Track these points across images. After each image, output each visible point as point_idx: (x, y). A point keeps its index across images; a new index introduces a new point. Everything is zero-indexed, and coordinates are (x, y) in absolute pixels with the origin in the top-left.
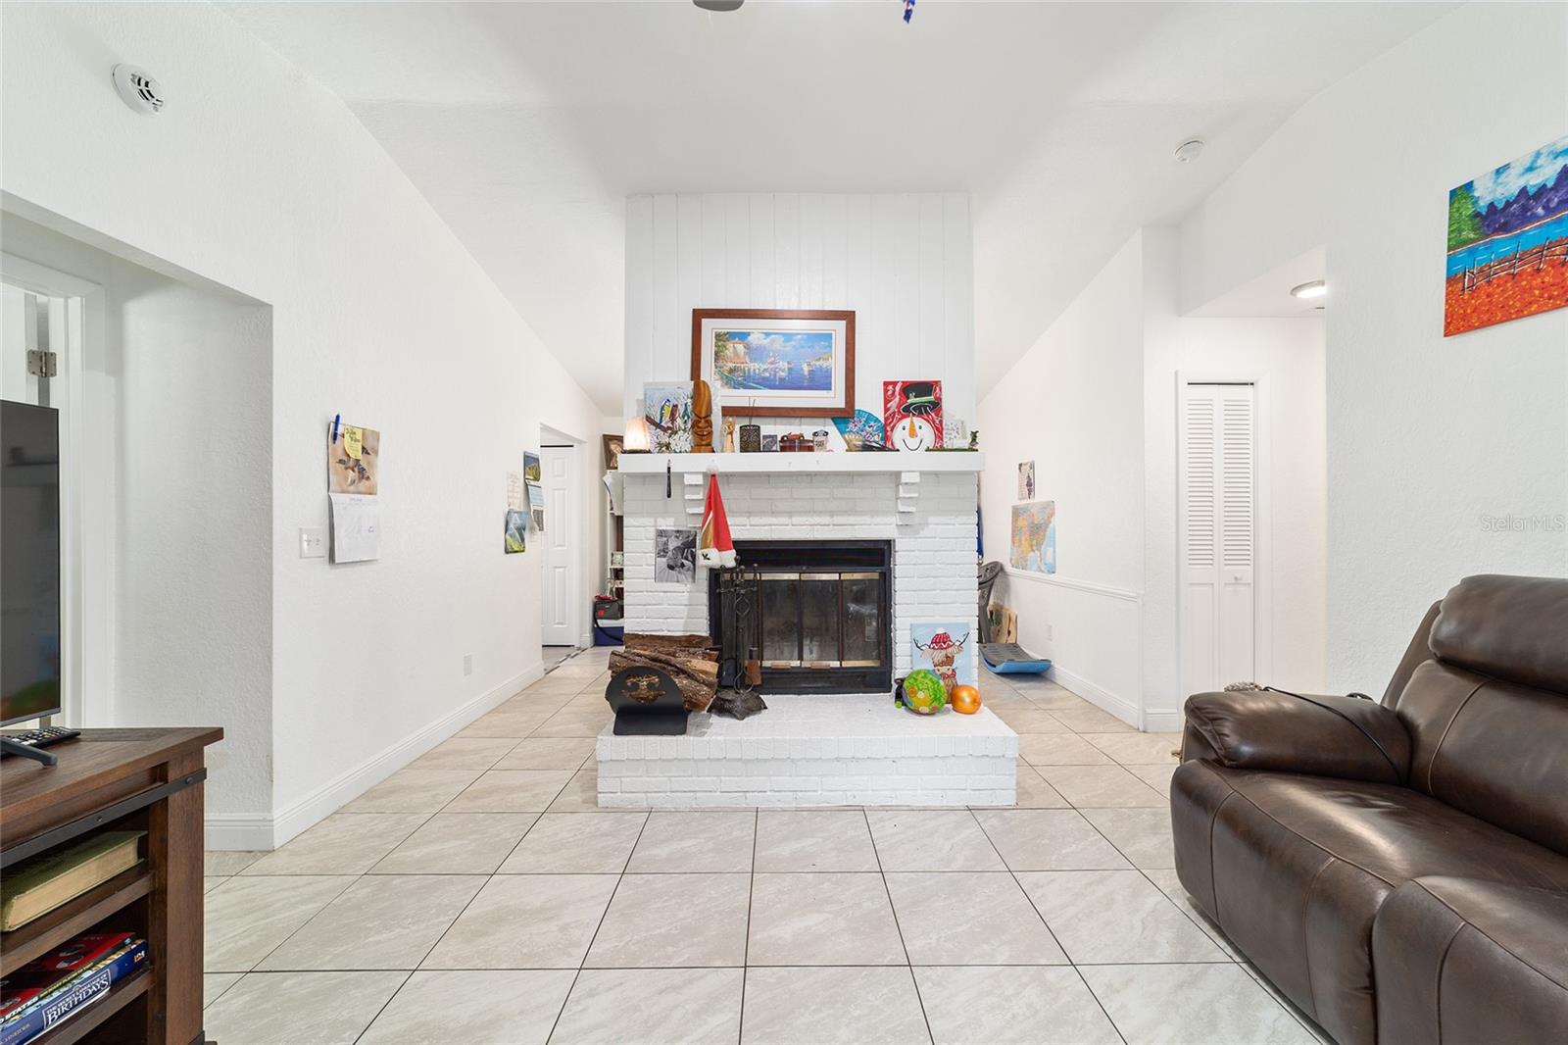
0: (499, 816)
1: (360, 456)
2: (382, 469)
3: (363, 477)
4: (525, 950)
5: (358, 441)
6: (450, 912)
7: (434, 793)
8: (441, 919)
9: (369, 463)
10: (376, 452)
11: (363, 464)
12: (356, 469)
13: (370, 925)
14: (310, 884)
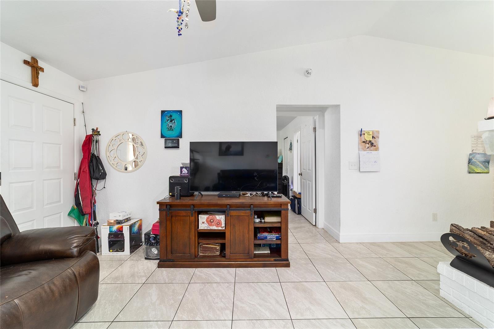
0: (396, 270)
1: (371, 139)
2: (381, 142)
3: (372, 146)
4: (346, 301)
5: (371, 135)
6: (347, 279)
7: (388, 252)
8: (343, 278)
9: (375, 141)
10: (378, 137)
11: (373, 141)
12: (370, 144)
13: (332, 268)
14: (336, 253)
